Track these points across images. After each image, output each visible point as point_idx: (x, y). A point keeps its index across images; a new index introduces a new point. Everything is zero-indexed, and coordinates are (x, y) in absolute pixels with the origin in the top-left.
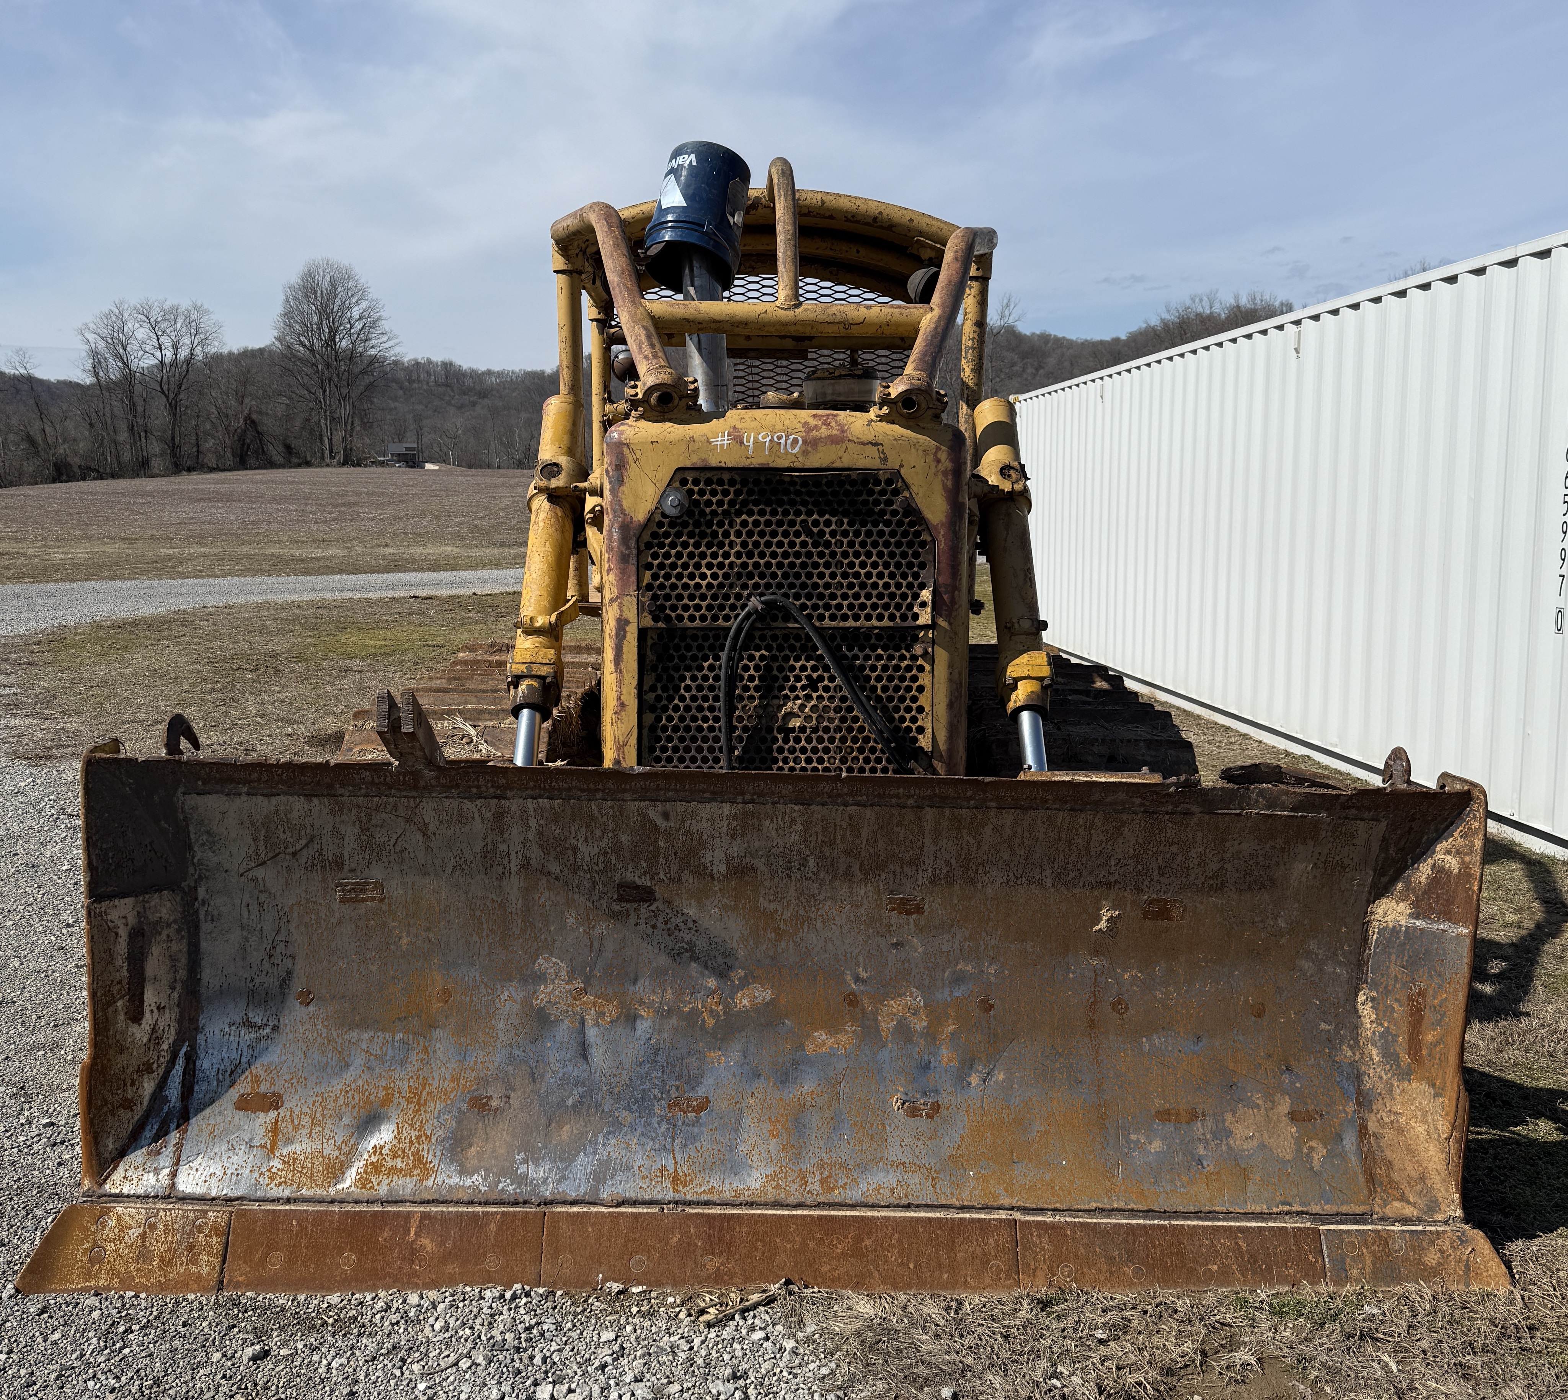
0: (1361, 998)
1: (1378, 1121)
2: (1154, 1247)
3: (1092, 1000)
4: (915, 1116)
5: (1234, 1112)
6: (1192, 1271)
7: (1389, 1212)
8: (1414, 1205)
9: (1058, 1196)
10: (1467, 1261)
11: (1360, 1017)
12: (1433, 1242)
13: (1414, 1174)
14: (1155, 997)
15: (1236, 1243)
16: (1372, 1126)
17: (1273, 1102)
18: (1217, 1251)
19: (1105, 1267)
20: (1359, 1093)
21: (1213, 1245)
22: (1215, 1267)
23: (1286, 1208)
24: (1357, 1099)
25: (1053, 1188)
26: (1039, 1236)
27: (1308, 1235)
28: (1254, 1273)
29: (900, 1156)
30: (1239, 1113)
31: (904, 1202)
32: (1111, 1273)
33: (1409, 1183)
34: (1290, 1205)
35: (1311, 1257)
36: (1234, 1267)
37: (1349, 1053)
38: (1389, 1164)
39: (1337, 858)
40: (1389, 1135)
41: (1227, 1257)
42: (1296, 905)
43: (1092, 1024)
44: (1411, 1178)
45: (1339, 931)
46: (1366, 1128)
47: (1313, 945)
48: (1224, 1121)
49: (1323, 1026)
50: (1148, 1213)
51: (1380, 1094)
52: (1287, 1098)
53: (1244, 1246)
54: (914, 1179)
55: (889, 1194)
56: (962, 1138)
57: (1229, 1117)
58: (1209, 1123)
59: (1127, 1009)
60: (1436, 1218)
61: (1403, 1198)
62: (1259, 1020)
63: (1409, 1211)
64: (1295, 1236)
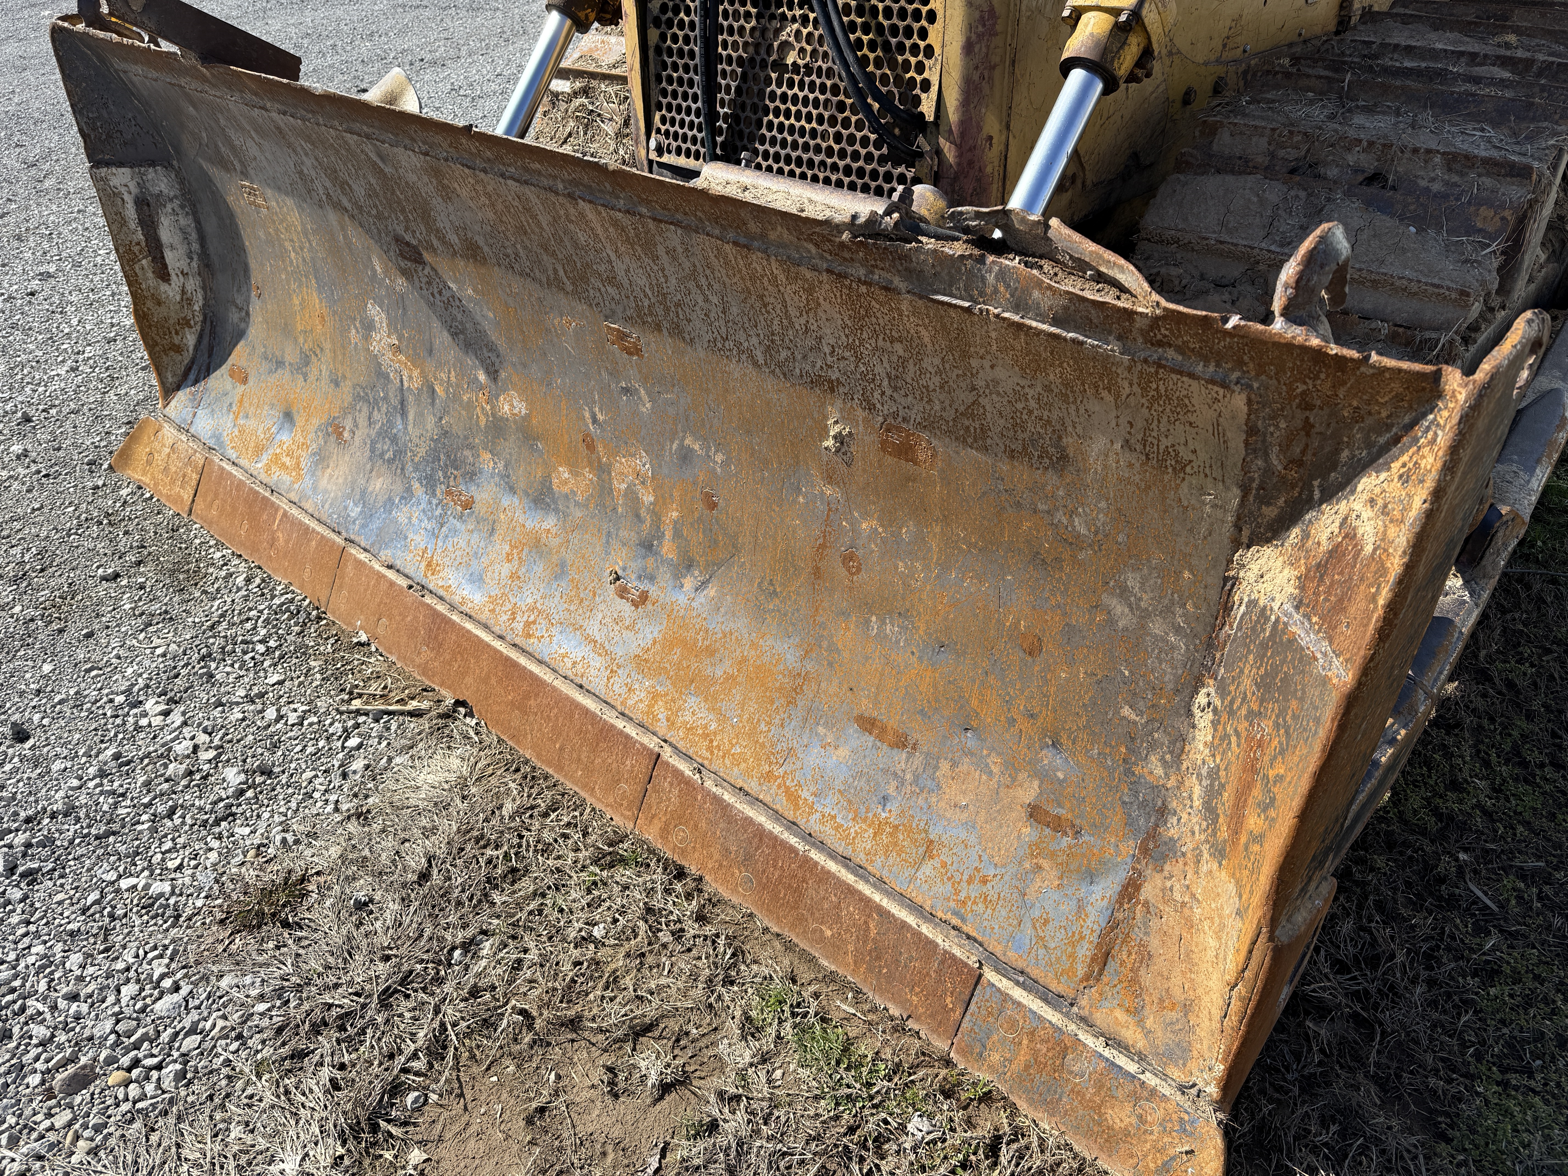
0: (1201, 699)
1: (1163, 890)
2: (775, 867)
3: (821, 541)
4: (622, 597)
5: (954, 764)
6: (801, 919)
7: (1099, 1018)
8: (1148, 1033)
9: (712, 753)
10: (1173, 1159)
11: (1194, 727)
12: (1138, 1099)
13: (1177, 992)
14: (896, 568)
15: (866, 922)
16: (1148, 891)
17: (1014, 779)
18: (839, 917)
19: (717, 856)
20: (1152, 835)
21: (838, 906)
22: (829, 933)
23: (955, 921)
24: (1145, 841)
25: (711, 741)
26: (671, 784)
27: (960, 973)
28: (870, 969)
29: (596, 633)
30: (960, 768)
31: (579, 680)
32: (721, 865)
33: (1161, 1000)
34: (963, 920)
35: (949, 1000)
36: (851, 948)
37: (1159, 771)
38: (1146, 957)
39: (1165, 442)
40: (1170, 917)
41: (847, 931)
42: (1103, 504)
43: (817, 573)
44: (1170, 996)
45: (1178, 574)
46: (1138, 888)
47: (1132, 580)
48: (936, 768)
49: (1126, 711)
50: (792, 825)
51: (1184, 854)
52: (1036, 784)
53: (873, 932)
54: (597, 662)
55: (569, 665)
56: (655, 642)
57: (945, 766)
58: (918, 760)
59: (859, 570)
60: (1168, 1072)
61: (1136, 1012)
62: (1030, 659)
63: (1131, 1035)
64: (942, 962)
